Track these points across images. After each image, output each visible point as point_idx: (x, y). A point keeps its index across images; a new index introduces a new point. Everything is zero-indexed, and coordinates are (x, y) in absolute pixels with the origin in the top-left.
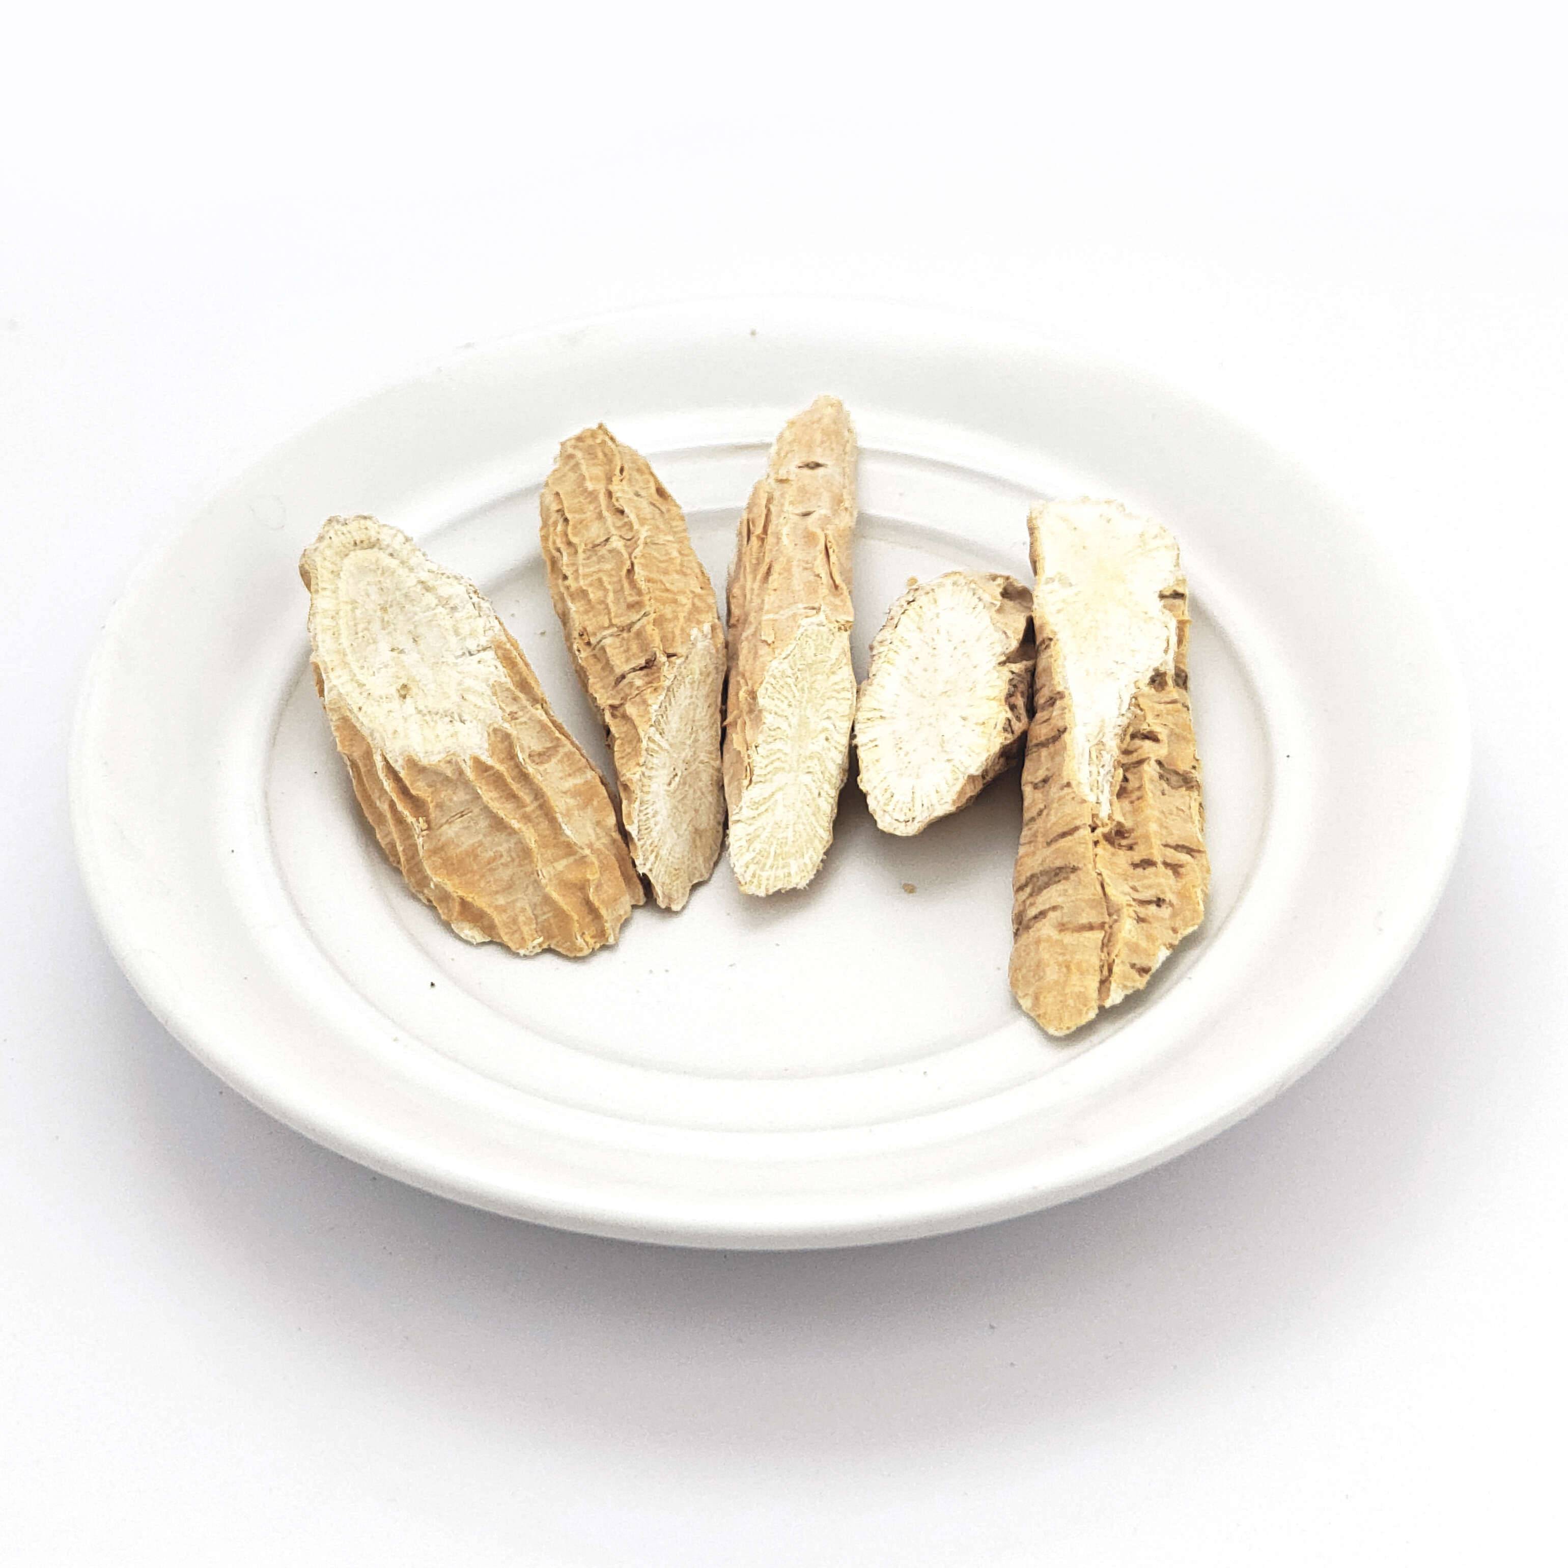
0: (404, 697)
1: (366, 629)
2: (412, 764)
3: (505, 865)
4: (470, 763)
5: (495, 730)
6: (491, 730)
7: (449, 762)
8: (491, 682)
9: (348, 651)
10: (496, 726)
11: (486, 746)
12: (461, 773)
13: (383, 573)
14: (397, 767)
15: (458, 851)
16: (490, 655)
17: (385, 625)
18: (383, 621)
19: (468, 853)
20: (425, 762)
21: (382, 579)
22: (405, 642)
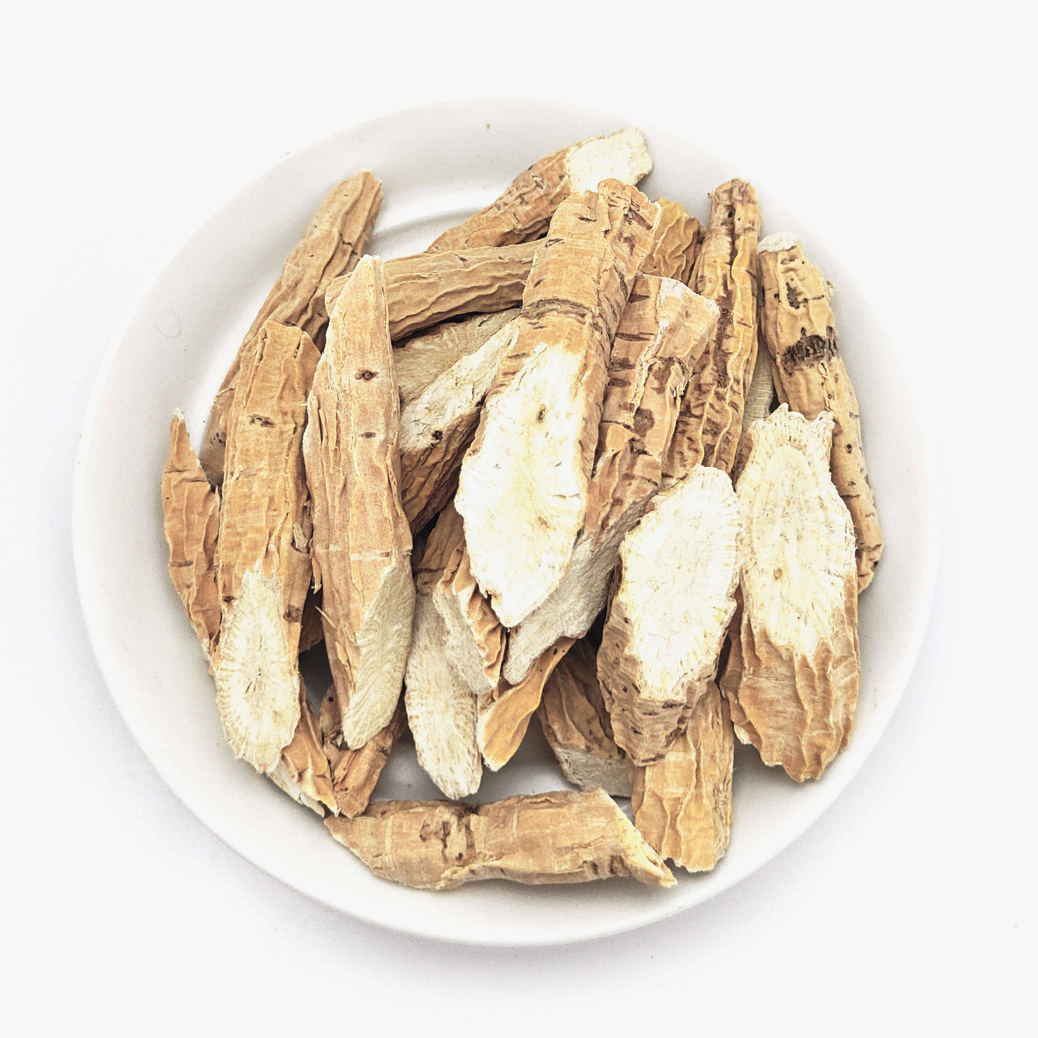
0: (776, 578)
1: (771, 510)
2: (765, 635)
3: (785, 718)
4: (799, 658)
5: (823, 643)
6: (821, 642)
7: (787, 650)
8: (834, 606)
9: (755, 521)
10: (825, 641)
11: (813, 652)
12: (791, 659)
13: (798, 475)
14: (755, 631)
15: (764, 696)
16: (840, 583)
17: (785, 514)
18: (784, 510)
19: (767, 701)
20: (773, 640)
21: (796, 478)
22: (792, 536)
